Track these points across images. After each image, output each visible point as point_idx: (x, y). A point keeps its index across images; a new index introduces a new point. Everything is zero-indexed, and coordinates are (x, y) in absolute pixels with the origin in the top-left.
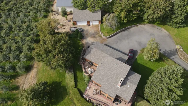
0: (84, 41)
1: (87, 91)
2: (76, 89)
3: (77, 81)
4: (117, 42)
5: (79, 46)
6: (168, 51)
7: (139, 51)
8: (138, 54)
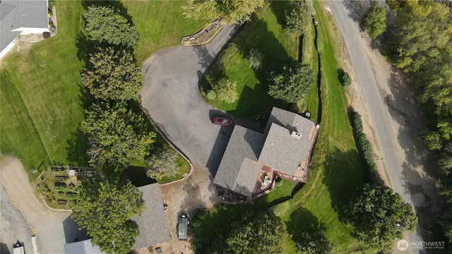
0: (209, 205)
1: (299, 179)
2: (295, 196)
3: (281, 198)
4: (198, 146)
5: (221, 211)
6: (202, 60)
7: (210, 107)
8: (216, 109)
